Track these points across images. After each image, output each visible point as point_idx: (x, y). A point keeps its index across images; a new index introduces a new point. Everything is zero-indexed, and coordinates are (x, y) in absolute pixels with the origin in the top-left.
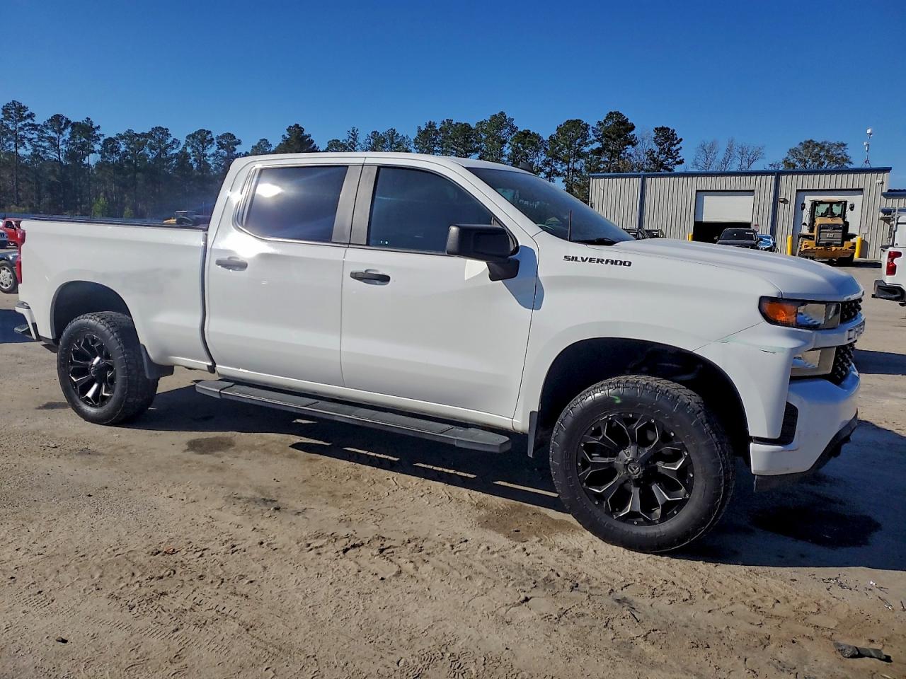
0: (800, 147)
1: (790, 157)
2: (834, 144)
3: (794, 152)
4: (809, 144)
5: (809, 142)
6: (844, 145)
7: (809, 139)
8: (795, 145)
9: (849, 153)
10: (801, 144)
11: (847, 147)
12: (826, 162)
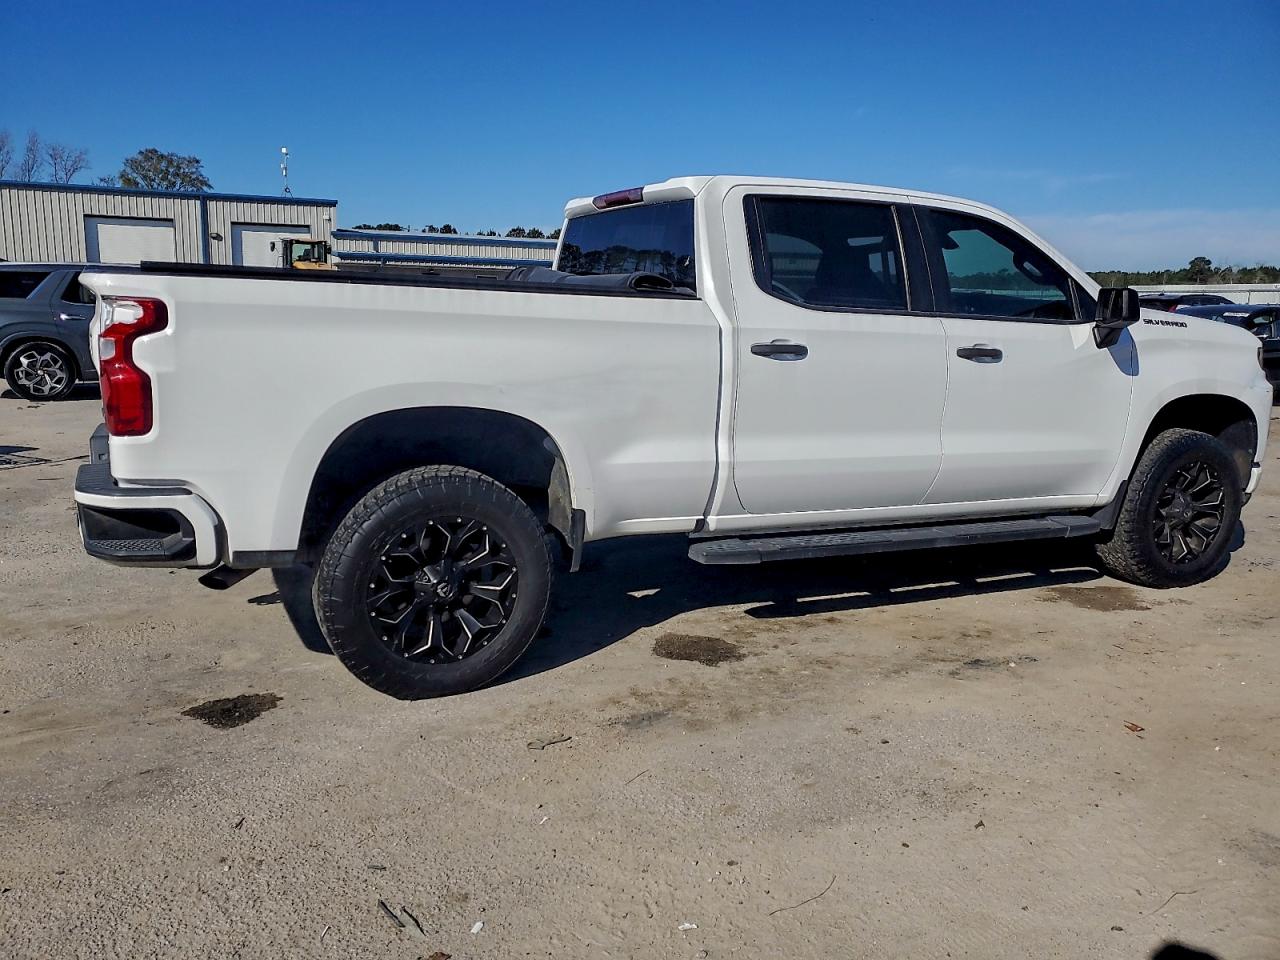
0: (140, 158)
1: (129, 170)
2: (184, 158)
3: (133, 163)
4: (150, 154)
5: (150, 151)
6: (198, 162)
7: (151, 148)
8: (134, 154)
9: (204, 172)
10: (141, 153)
11: (201, 164)
12: (179, 182)
